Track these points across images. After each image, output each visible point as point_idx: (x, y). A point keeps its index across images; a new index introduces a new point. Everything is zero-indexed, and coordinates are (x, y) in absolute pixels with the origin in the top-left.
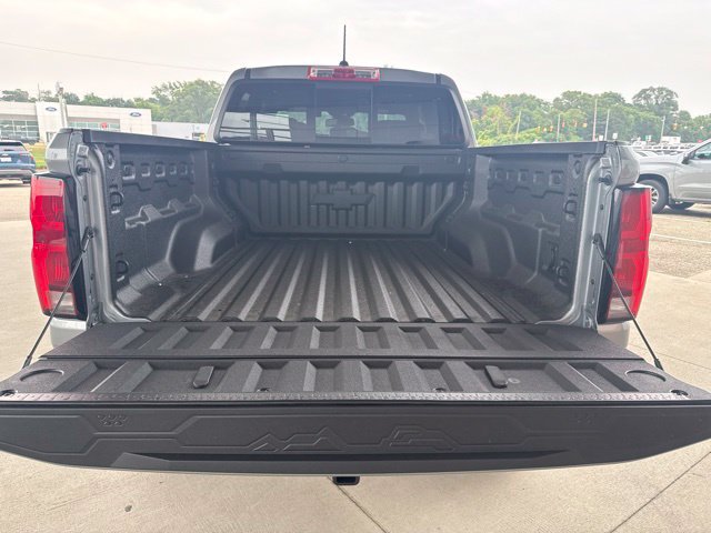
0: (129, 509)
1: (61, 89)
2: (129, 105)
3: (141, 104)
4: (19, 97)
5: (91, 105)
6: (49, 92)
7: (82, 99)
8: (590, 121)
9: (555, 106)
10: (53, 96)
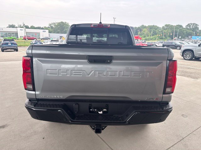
0: (44, 138)
1: (24, 24)
2: (42, 29)
3: (46, 28)
4: (13, 26)
5: (32, 29)
6: (21, 25)
7: (30, 27)
8: (173, 33)
9: (163, 29)
10: (22, 26)
